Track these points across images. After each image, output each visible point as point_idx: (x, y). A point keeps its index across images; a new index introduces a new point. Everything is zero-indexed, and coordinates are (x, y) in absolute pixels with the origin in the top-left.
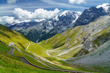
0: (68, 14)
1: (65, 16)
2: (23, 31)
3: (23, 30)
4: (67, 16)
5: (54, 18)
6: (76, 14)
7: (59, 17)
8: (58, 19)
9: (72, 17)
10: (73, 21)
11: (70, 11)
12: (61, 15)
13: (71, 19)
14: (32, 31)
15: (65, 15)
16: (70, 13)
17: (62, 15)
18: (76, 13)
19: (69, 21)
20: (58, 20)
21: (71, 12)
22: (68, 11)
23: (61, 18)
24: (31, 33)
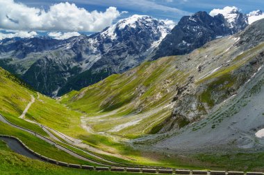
0: (140, 24)
1: (132, 28)
2: (11, 63)
3: (11, 60)
4: (139, 29)
5: (105, 32)
6: (162, 27)
7: (117, 31)
8: (116, 35)
9: (152, 33)
10: (152, 42)
11: (147, 18)
12: (122, 26)
13: (149, 37)
14: (39, 63)
15: (134, 27)
16: (147, 22)
17: (127, 26)
18: (160, 24)
19: (143, 42)
20: (114, 37)
21: (149, 20)
22: (141, 17)
23: (123, 34)
24: (38, 69)
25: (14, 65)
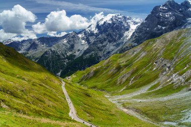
0: (114, 20)
1: (109, 23)
2: (28, 55)
3: (28, 53)
4: (114, 23)
5: (90, 29)
6: (129, 21)
7: (98, 26)
8: (97, 30)
9: (123, 25)
10: (124, 32)
11: (118, 15)
12: (102, 23)
13: (121, 28)
14: (46, 54)
15: (111, 22)
16: (119, 18)
17: (105, 23)
18: (128, 19)
19: (118, 32)
22: (114, 15)
23: (102, 28)
24: (46, 58)
25: (30, 57)
